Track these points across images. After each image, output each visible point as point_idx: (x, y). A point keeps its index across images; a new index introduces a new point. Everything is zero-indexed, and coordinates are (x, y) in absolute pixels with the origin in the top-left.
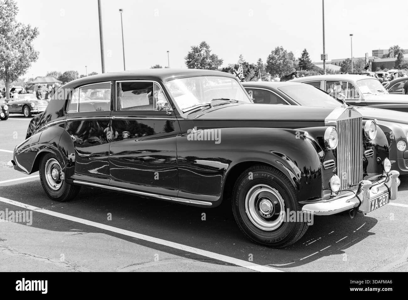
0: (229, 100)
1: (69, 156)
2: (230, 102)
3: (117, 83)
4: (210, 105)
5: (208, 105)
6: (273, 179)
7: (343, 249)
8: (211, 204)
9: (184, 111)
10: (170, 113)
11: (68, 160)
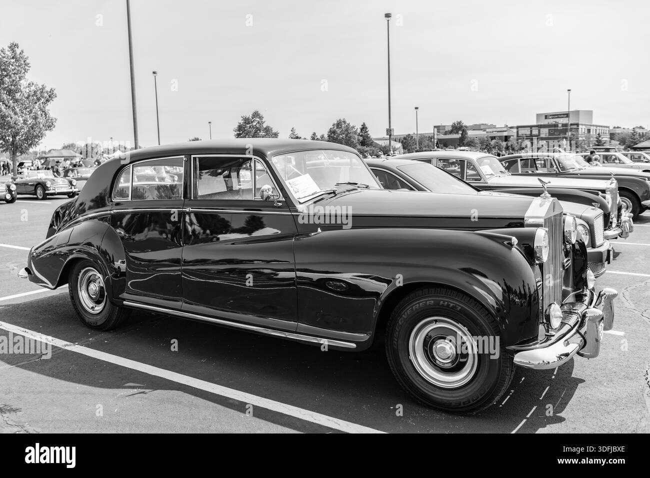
0: (356, 184)
1: (115, 263)
2: (358, 187)
3: (194, 158)
4: (334, 193)
5: (332, 191)
6: (460, 309)
7: (559, 413)
8: (354, 345)
9: (302, 201)
10: (280, 204)
11: (115, 269)
